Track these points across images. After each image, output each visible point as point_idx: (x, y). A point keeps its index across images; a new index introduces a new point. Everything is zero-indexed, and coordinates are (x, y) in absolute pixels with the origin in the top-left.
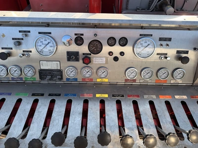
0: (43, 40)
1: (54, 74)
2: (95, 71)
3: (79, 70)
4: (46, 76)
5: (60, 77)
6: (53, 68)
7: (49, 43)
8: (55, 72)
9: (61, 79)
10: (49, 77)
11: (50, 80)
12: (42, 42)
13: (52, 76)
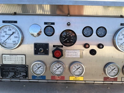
0: (7, 30)
1: (18, 70)
2: (67, 66)
3: (48, 66)
4: (9, 72)
5: (25, 74)
6: (17, 63)
7: (13, 33)
8: (19, 68)
9: (26, 76)
10: (12, 74)
11: (13, 77)
12: (6, 32)
13: (15, 73)
